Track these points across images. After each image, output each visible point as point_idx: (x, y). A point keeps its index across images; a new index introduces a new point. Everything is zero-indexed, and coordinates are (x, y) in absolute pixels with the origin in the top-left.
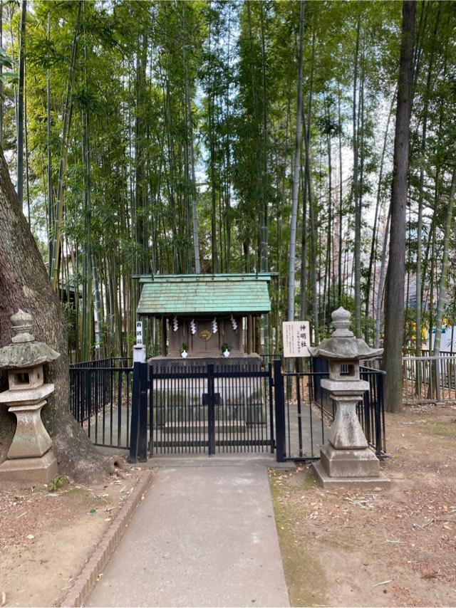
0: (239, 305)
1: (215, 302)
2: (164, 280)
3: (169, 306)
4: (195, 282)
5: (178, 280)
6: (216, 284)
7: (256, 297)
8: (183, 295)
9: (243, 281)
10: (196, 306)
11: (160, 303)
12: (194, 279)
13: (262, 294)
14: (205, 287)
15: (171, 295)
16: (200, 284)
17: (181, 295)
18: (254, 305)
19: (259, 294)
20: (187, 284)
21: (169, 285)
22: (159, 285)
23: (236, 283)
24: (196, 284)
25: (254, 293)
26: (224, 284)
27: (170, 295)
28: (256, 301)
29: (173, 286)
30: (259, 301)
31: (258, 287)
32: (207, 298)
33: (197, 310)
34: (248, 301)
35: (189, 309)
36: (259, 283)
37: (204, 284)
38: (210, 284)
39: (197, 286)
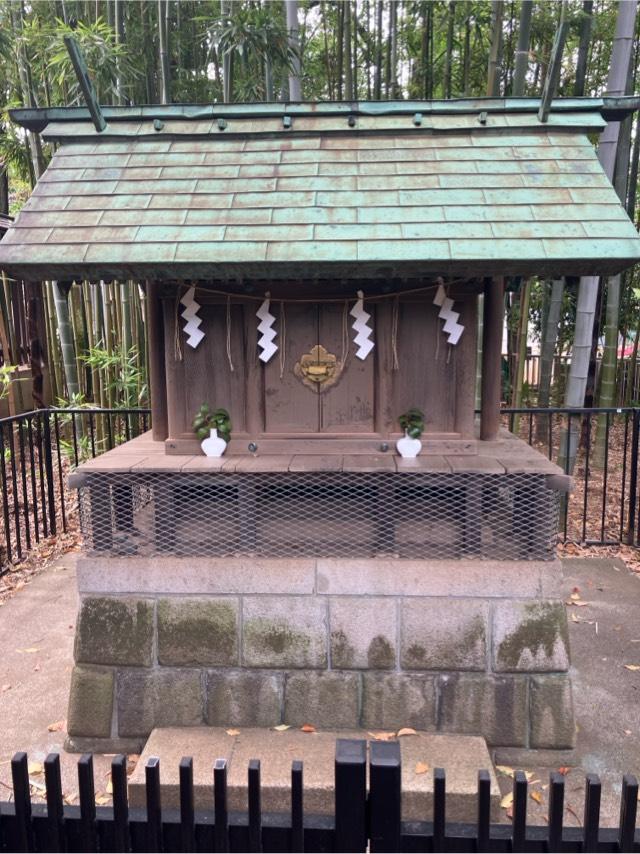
0: (479, 230)
1: (365, 216)
2: (147, 129)
3: (144, 234)
4: (278, 135)
5: (203, 128)
6: (364, 143)
7: (558, 197)
8: (216, 186)
9: (484, 131)
10: (272, 233)
11: (111, 218)
12: (273, 126)
13: (579, 181)
14: (317, 156)
15: (168, 185)
16: (296, 143)
17: (206, 186)
18: (555, 230)
19: (563, 181)
20: (241, 146)
21: (164, 146)
22: (123, 148)
23: (453, 141)
24: (277, 144)
25: (540, 181)
26: (399, 143)
27: (158, 186)
28: (559, 212)
29: (182, 153)
30: (573, 212)
31: (555, 153)
32: (326, 200)
33: (279, 254)
34: (524, 213)
35: (240, 249)
36: (553, 140)
37: (316, 142)
38: (338, 144)
39: (284, 150)
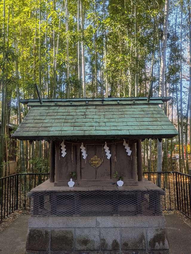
0: (136, 128)
1: (107, 124)
2: (53, 104)
3: (53, 129)
4: (85, 105)
5: (66, 104)
6: (106, 107)
7: (154, 119)
9: (134, 104)
10: (85, 128)
11: (44, 125)
12: (84, 103)
13: (159, 116)
14: (95, 110)
15: (58, 117)
16: (89, 107)
17: (68, 117)
18: (155, 127)
19: (155, 116)
20: (76, 108)
21: (57, 108)
23: (127, 107)
24: (85, 107)
25: (149, 115)
26: (114, 107)
27: (56, 117)
28: (155, 123)
29: (61, 109)
30: (159, 123)
31: (152, 109)
32: (98, 120)
33: (87, 133)
34: (147, 123)
35: (77, 132)
36: (151, 106)
37: (94, 107)
38: (99, 107)
39: (87, 109)
